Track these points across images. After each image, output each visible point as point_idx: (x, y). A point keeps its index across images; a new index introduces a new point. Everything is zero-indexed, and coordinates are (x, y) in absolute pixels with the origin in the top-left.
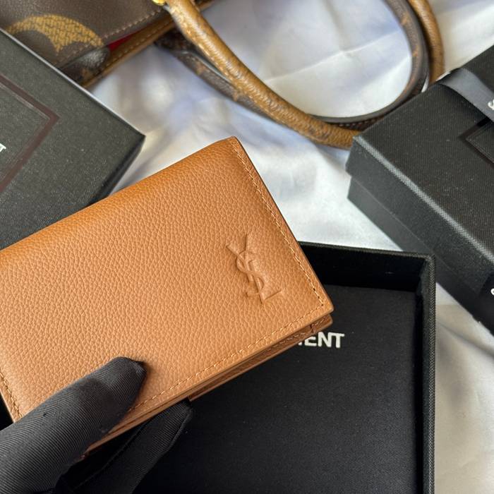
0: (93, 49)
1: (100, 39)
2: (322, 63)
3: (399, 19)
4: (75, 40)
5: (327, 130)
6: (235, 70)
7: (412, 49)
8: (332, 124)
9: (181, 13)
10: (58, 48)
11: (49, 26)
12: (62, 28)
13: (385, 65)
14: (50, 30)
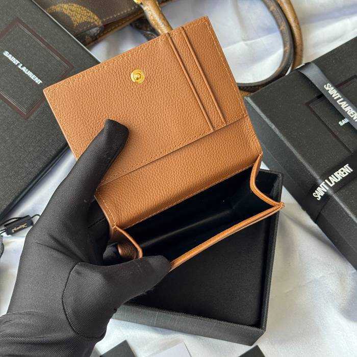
0: (96, 26)
1: (100, 21)
3: (279, 26)
4: (86, 20)
7: (285, 46)
9: (150, 11)
10: (75, 24)
11: (71, 10)
12: (79, 12)
13: (268, 53)
14: (72, 13)
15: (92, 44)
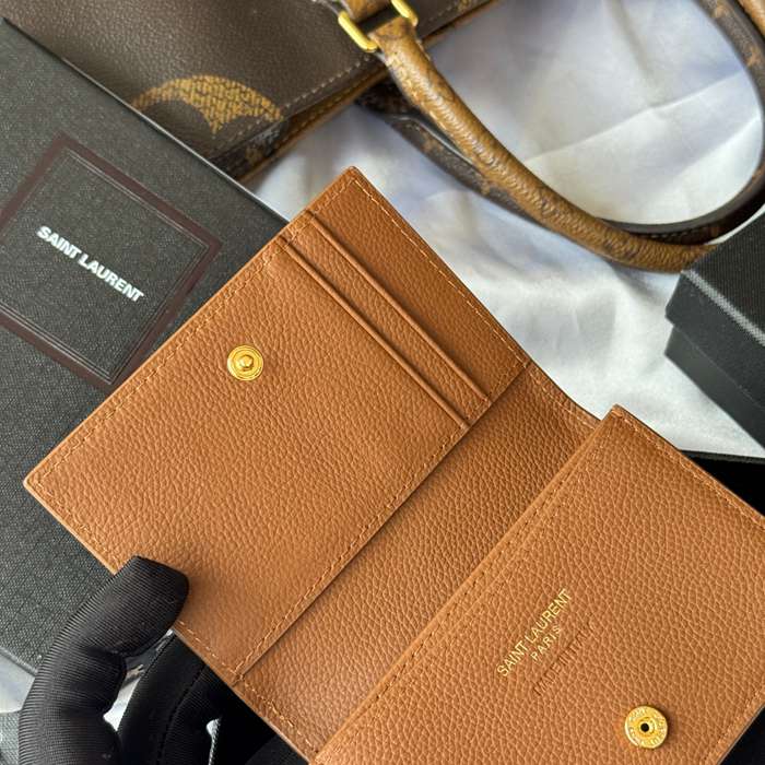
0: (269, 125)
1: (278, 110)
2: (618, 129)
3: (744, 58)
4: (240, 113)
5: (632, 245)
6: (488, 155)
8: (638, 235)
9: (402, 65)
10: (215, 127)
11: (201, 93)
12: (220, 96)
13: (716, 132)
14: (203, 99)
15: (263, 166)
